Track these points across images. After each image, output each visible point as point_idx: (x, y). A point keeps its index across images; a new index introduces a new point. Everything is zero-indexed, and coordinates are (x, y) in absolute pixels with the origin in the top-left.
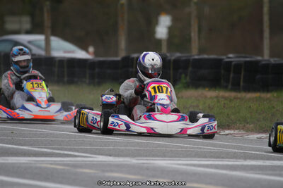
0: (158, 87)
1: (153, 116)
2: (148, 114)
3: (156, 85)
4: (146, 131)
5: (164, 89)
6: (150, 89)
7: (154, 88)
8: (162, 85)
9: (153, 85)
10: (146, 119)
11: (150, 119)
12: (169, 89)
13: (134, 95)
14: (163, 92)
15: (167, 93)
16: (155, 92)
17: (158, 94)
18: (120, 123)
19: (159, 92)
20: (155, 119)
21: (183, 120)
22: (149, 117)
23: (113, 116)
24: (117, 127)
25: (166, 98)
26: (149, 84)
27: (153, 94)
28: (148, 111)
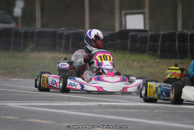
0: (103, 56)
1: (102, 78)
2: (97, 76)
3: (102, 55)
4: (96, 90)
5: (108, 58)
6: (97, 57)
7: (100, 57)
8: (106, 55)
9: (99, 55)
10: (96, 80)
11: (99, 80)
12: (112, 58)
13: (83, 63)
14: (107, 60)
15: (110, 60)
16: (102, 60)
17: (104, 61)
18: (76, 83)
19: (105, 60)
20: (103, 81)
21: (124, 81)
22: (99, 79)
23: (70, 79)
24: (74, 87)
25: (110, 64)
26: (96, 54)
27: (100, 61)
28: (96, 75)
